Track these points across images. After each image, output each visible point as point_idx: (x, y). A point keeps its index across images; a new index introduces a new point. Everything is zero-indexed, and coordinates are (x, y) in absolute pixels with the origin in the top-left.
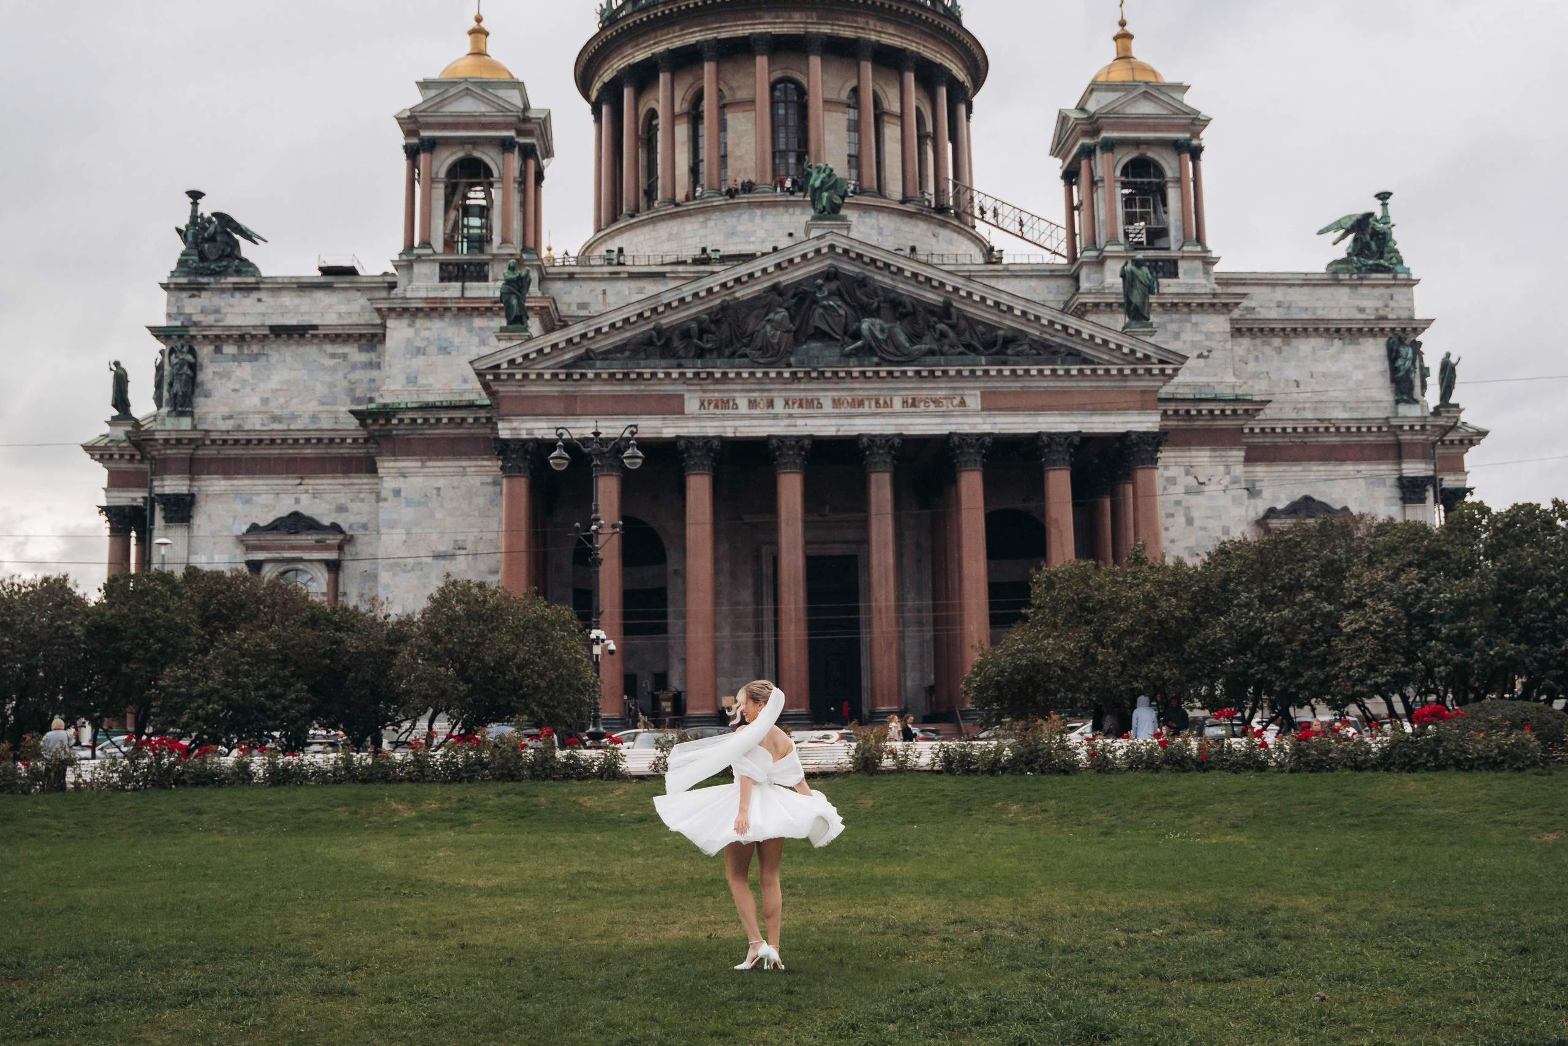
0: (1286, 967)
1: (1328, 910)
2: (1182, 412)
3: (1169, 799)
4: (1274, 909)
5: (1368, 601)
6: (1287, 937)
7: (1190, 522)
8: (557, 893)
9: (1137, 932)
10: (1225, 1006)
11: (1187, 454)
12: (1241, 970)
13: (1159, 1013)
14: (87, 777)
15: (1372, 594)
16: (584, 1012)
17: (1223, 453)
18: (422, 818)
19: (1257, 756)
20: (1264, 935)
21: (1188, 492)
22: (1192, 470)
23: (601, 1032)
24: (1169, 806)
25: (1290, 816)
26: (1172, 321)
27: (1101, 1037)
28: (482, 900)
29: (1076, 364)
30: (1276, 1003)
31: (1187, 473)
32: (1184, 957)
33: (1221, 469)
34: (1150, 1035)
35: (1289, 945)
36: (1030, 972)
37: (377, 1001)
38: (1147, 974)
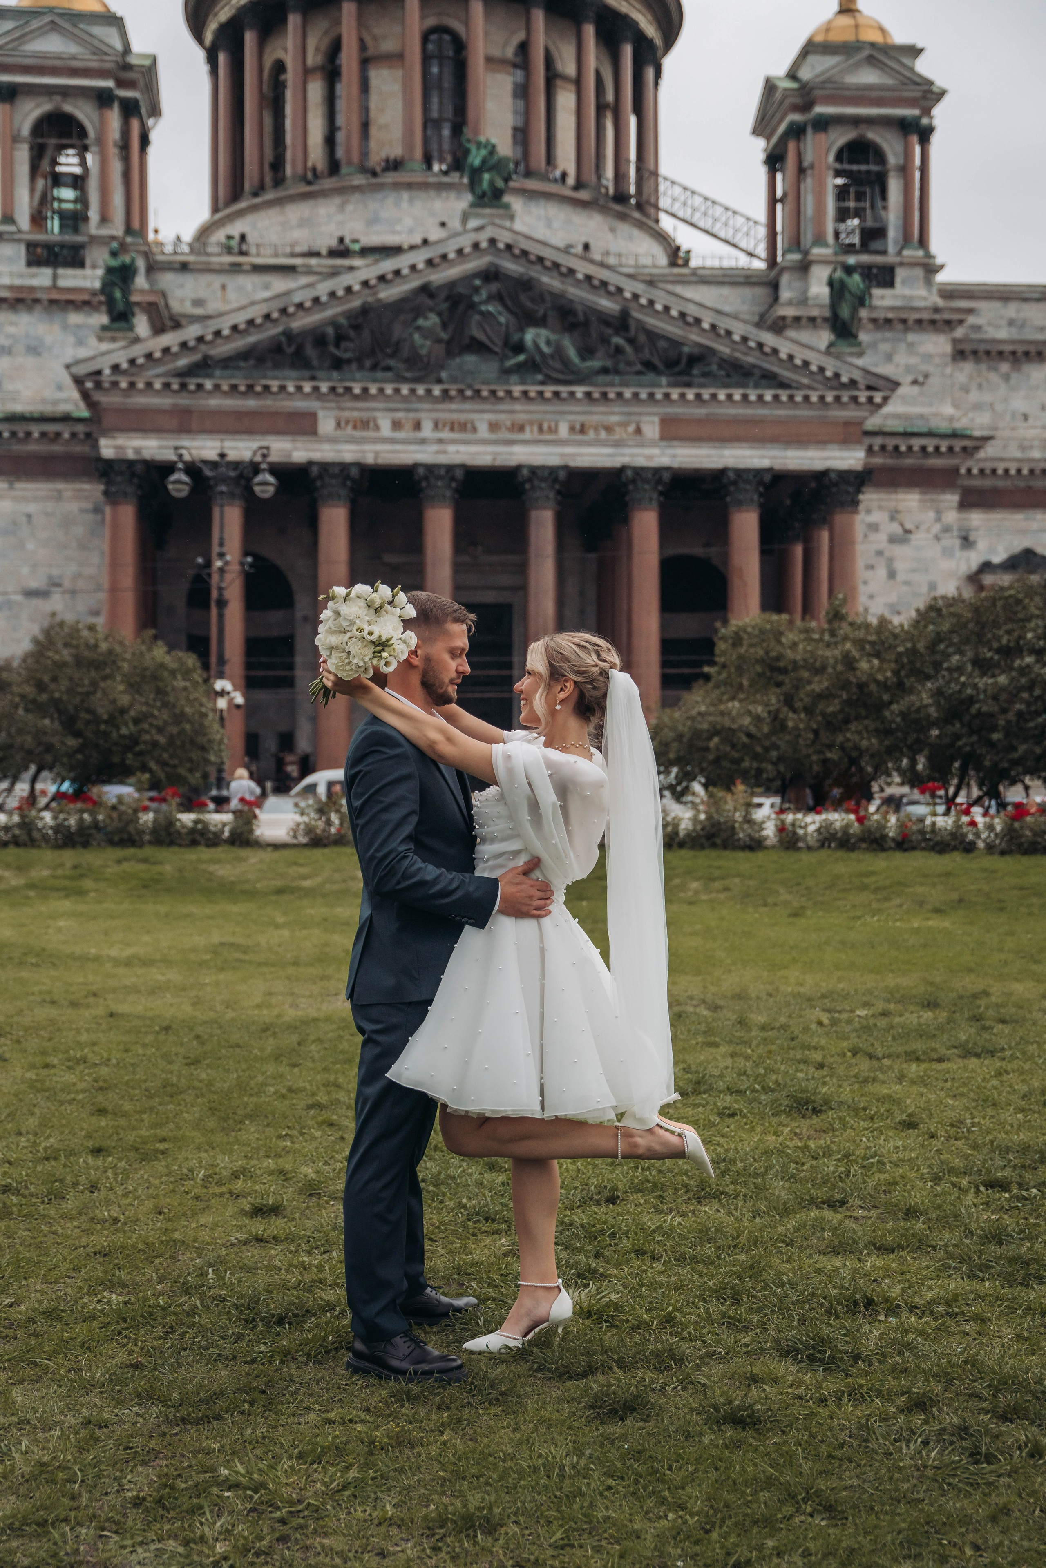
0: (1003, 1049)
2: (890, 448)
3: (866, 881)
4: (986, 993)
6: (1003, 1021)
7: (892, 575)
8: (202, 964)
9: (840, 1012)
10: (941, 1084)
11: (893, 496)
12: (955, 1051)
13: (870, 1088)
16: (260, 1078)
17: (934, 497)
18: (32, 886)
19: (964, 835)
20: (977, 1018)
21: (893, 540)
22: (898, 516)
23: (284, 1097)
24: (864, 888)
25: (1000, 901)
26: (884, 340)
27: (814, 1109)
28: (121, 971)
29: (770, 387)
30: (995, 1082)
31: (892, 519)
32: (894, 1038)
33: (931, 515)
34: (865, 1109)
35: (1007, 1029)
36: (731, 1049)
37: (32, 1066)
38: (855, 1052)
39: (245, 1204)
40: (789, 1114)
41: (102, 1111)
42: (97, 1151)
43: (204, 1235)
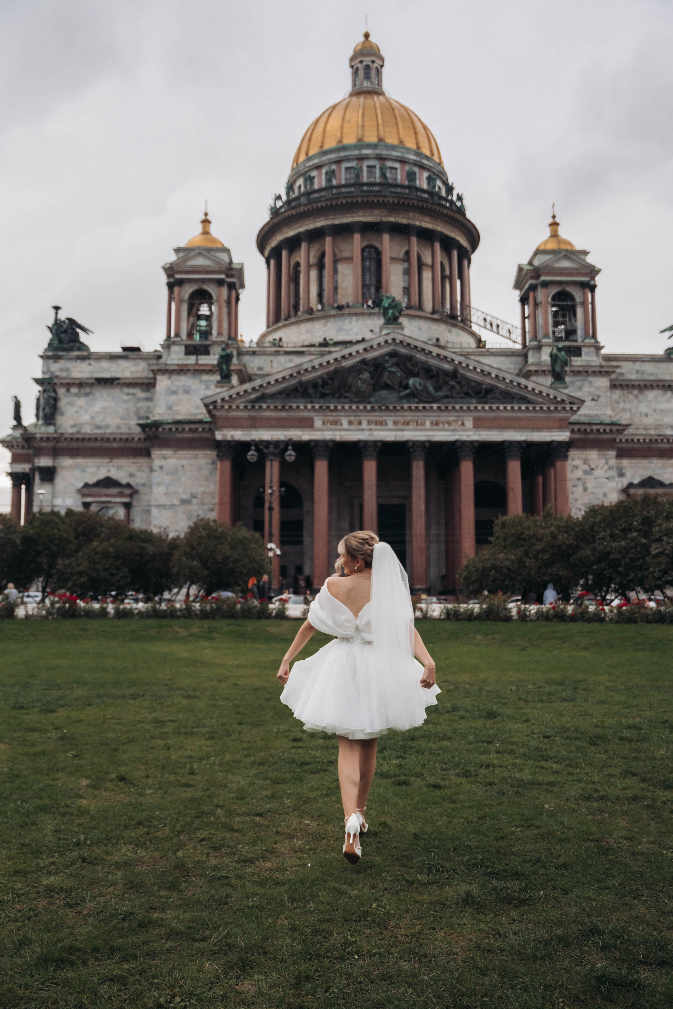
1: (610, 681)
2: (582, 430)
3: (555, 635)
5: (665, 538)
7: (585, 489)
9: (522, 686)
11: (585, 453)
14: (30, 612)
15: (666, 535)
17: (604, 453)
18: (192, 635)
19: (600, 614)
20: (575, 689)
21: (585, 473)
22: (587, 462)
24: (553, 638)
25: (612, 644)
26: (577, 380)
27: (494, 716)
28: (235, 669)
29: (524, 403)
31: (585, 463)
32: (538, 695)
33: (603, 461)
37: (210, 700)
38: (520, 699)
39: (290, 738)
40: (485, 717)
41: (238, 713)
42: (240, 724)
43: (278, 746)
